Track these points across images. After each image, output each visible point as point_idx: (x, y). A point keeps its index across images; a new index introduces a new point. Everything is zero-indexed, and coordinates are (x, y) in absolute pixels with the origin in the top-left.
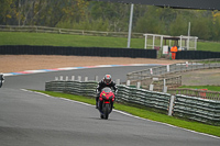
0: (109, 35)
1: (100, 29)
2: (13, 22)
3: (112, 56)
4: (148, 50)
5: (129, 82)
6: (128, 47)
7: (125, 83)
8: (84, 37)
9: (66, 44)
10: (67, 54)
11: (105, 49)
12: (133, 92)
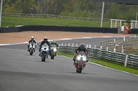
0: (90, 20)
1: (85, 16)
2: (34, 12)
4: (112, 29)
6: (101, 27)
7: (99, 47)
8: (75, 21)
10: (66, 31)
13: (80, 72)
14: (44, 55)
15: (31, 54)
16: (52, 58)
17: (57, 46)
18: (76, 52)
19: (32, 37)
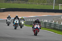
1: (43, 2)
3: (48, 12)
4: (60, 10)
5: (54, 21)
6: (54, 9)
7: (52, 22)
9: (31, 8)
10: (32, 11)
11: (45, 9)
12: (55, 25)
13: (36, 35)
14: (16, 25)
15: (8, 25)
16: (21, 27)
17: (24, 20)
18: (34, 23)
19: (9, 15)
